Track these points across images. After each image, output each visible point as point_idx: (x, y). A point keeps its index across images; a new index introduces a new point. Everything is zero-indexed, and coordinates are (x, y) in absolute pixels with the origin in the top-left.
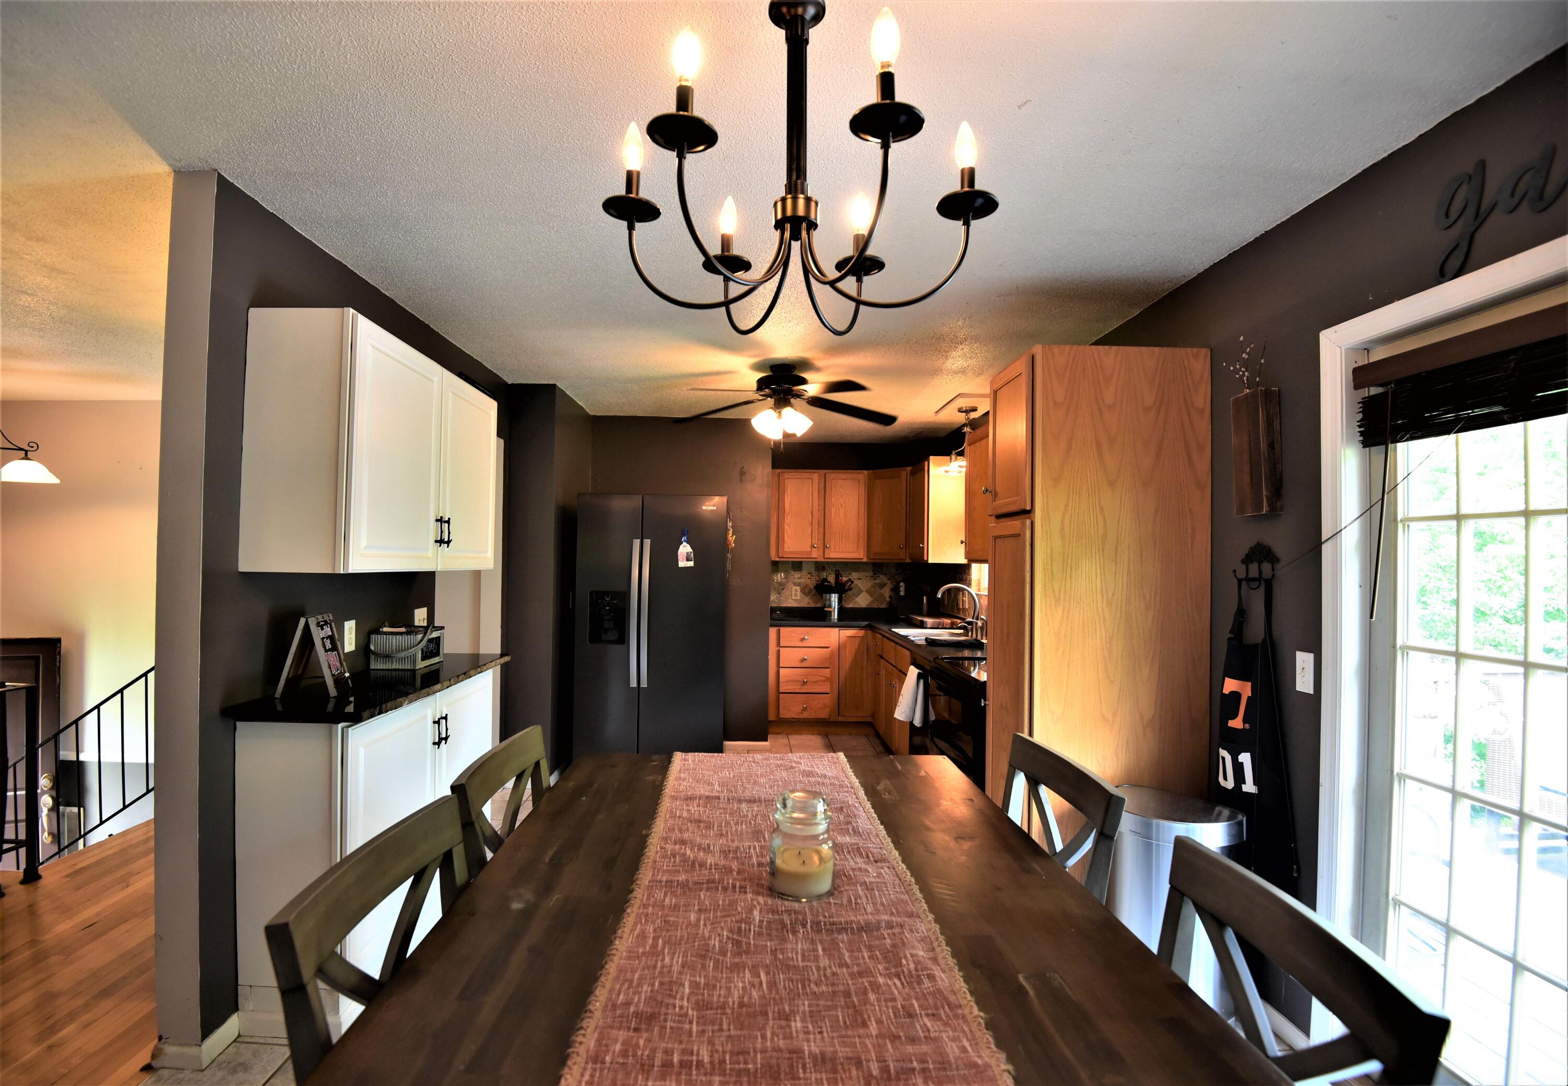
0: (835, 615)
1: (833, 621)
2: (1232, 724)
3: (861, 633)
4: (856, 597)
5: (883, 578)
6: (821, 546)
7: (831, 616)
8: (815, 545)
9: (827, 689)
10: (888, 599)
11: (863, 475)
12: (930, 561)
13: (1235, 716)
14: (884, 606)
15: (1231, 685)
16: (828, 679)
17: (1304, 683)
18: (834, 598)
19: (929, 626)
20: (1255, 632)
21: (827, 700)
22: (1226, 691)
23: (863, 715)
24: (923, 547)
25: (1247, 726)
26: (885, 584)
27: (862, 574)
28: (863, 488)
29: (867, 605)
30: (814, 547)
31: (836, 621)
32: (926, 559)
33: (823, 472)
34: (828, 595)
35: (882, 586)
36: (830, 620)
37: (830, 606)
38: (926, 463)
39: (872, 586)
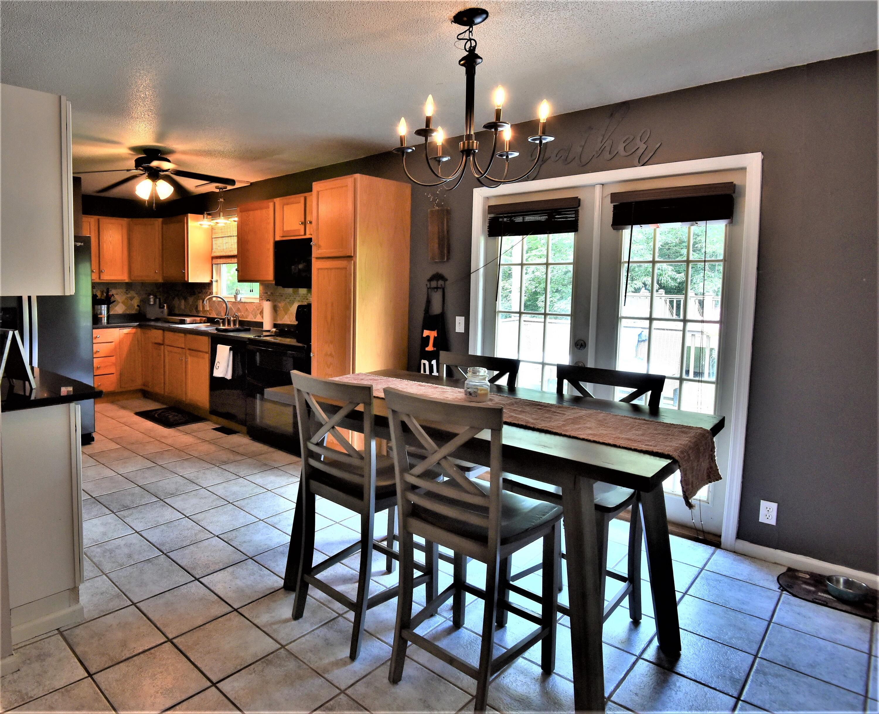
0: (105, 321)
1: (103, 324)
2: (427, 349)
3: (134, 330)
4: (116, 307)
5: (132, 293)
6: (97, 271)
7: (101, 320)
8: (94, 271)
9: (112, 370)
10: (136, 307)
11: (124, 221)
12: (190, 281)
13: (427, 345)
14: (133, 312)
15: (426, 333)
16: (114, 364)
17: (460, 328)
18: (104, 308)
19: (188, 322)
20: (436, 309)
21: (113, 378)
22: (424, 335)
23: (138, 384)
24: (184, 273)
25: (435, 349)
26: (134, 297)
27: (119, 290)
28: (125, 231)
29: (123, 312)
30: (93, 271)
31: (106, 324)
32: (186, 279)
33: (98, 217)
34: (99, 306)
35: (132, 299)
36: (101, 323)
37: (101, 314)
38: (185, 218)
39: (126, 299)
